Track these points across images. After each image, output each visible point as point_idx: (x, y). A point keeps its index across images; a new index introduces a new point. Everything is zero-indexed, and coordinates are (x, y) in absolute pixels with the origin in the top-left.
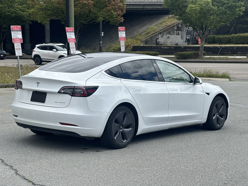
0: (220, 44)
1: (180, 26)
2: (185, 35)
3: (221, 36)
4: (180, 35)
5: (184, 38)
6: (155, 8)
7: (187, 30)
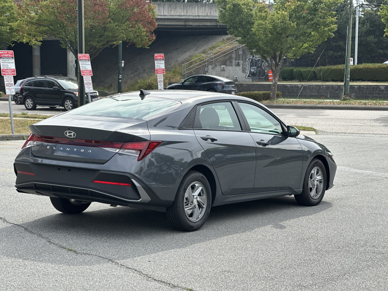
0: (300, 81)
1: (241, 52)
2: (248, 67)
3: (303, 69)
4: (241, 66)
5: (247, 71)
6: (203, 25)
7: (252, 60)
